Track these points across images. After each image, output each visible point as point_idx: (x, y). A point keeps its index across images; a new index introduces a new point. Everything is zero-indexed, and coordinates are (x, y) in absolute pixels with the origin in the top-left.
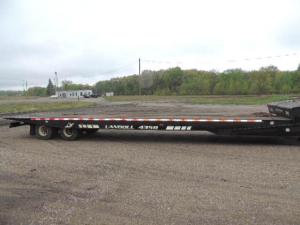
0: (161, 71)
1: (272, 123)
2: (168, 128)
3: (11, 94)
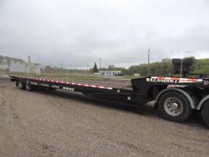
1: (119, 91)
2: (64, 88)
3: (81, 71)
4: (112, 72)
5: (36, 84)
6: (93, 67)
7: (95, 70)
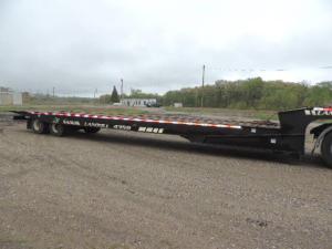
0: (239, 81)
1: (254, 131)
4: (142, 102)
5: (77, 123)
6: (110, 93)
7: (115, 97)
